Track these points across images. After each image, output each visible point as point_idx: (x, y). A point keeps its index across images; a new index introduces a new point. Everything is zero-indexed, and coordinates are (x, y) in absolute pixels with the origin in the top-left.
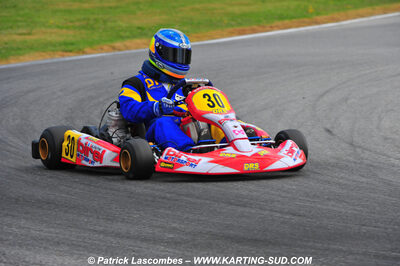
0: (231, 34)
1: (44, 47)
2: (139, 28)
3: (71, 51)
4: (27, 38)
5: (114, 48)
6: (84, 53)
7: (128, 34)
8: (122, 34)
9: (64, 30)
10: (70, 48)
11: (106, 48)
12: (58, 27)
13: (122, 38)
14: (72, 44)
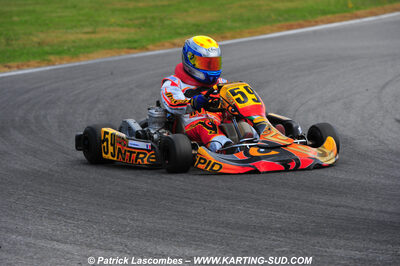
0: (280, 29)
1: (110, 45)
2: (194, 25)
3: (135, 48)
4: (93, 36)
5: (174, 45)
6: (148, 50)
7: (185, 31)
8: (179, 30)
9: (125, 29)
10: (135, 45)
11: (167, 44)
12: (118, 25)
13: (180, 34)
14: (135, 41)
